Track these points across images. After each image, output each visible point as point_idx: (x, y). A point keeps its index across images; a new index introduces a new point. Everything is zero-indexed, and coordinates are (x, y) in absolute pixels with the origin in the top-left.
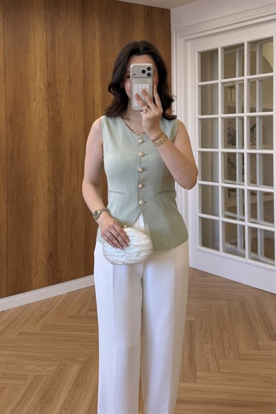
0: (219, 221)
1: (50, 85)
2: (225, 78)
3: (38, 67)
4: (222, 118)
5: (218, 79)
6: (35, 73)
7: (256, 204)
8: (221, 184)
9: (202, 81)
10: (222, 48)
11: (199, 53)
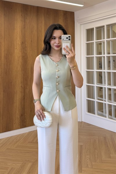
1: (23, 43)
2: (97, 40)
3: (18, 35)
4: (96, 57)
5: (94, 40)
6: (17, 38)
9: (87, 41)
10: (95, 27)
11: (86, 30)
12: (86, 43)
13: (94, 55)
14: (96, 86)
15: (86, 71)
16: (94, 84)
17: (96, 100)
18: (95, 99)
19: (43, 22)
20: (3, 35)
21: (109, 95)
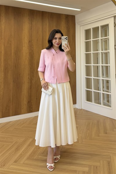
0: (92, 91)
1: (30, 42)
2: (93, 39)
3: (26, 35)
4: (93, 53)
5: (91, 39)
9: (86, 40)
10: (92, 28)
11: (85, 30)
12: (85, 42)
14: (93, 79)
16: (92, 77)
19: (48, 24)
20: (13, 35)
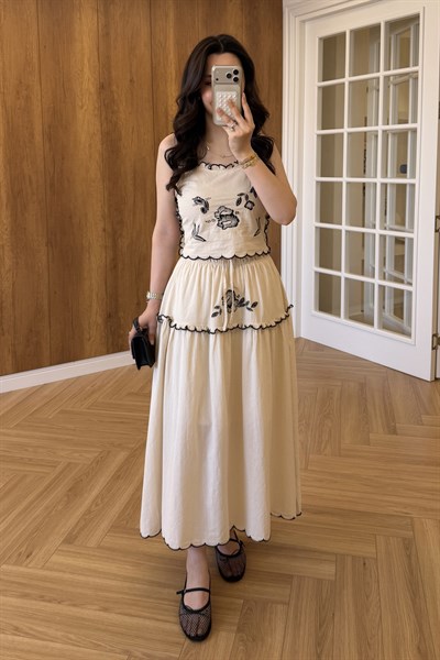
0: (339, 278)
1: (104, 87)
2: (354, 75)
3: (86, 61)
4: (349, 134)
5: (344, 77)
6: (82, 71)
7: (403, 256)
8: (344, 227)
9: (323, 80)
10: (351, 31)
11: (320, 39)
12: (319, 88)
13: (342, 127)
14: (347, 231)
15: (317, 182)
16: (341, 224)
17: (343, 274)
18: (340, 270)
21: (396, 257)
